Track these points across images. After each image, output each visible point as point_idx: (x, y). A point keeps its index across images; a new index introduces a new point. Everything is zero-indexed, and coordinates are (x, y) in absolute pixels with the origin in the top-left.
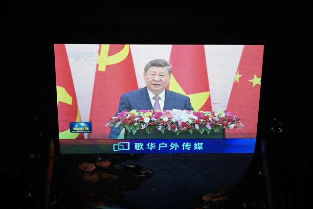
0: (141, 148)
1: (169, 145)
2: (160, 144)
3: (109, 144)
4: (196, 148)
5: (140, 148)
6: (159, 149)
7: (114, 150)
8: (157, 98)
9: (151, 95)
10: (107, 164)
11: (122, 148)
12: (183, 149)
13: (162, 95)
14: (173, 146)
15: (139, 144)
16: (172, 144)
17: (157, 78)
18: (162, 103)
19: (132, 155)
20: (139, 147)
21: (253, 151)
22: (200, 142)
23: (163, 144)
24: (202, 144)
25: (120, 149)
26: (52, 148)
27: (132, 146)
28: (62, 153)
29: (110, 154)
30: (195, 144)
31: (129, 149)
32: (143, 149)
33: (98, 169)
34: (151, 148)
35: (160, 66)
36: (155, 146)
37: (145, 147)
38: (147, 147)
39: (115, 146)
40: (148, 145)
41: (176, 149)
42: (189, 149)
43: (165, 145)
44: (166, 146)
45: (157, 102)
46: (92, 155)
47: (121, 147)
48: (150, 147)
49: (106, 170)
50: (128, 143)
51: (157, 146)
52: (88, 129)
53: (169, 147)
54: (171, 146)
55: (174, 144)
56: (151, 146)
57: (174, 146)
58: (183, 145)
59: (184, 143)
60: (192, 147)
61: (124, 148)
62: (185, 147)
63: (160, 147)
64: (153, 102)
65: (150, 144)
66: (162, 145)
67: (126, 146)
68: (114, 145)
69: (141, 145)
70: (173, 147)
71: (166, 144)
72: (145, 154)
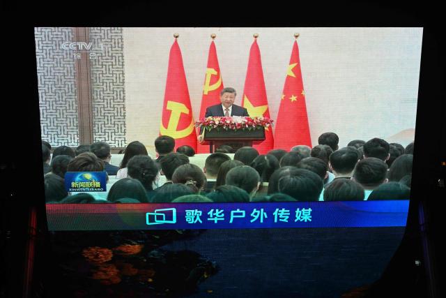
0: (198, 218)
1: (248, 214)
2: (232, 212)
3: (139, 212)
4: (298, 218)
5: (195, 219)
6: (231, 221)
7: (148, 223)
8: (227, 109)
9: (224, 108)
10: (135, 248)
11: (162, 219)
12: (276, 221)
13: (230, 108)
14: (256, 214)
15: (193, 211)
16: (255, 211)
17: (229, 99)
18: (230, 113)
19: (180, 232)
20: (193, 218)
21: (403, 223)
22: (307, 208)
23: (238, 211)
24: (310, 210)
25: (158, 222)
26: (33, 222)
27: (181, 216)
28: (50, 229)
29: (139, 231)
30: (298, 211)
31: (174, 221)
32: (201, 222)
33: (119, 259)
34: (216, 220)
35: (231, 92)
36: (223, 215)
37: (204, 217)
38: (209, 216)
39: (149, 216)
40: (210, 213)
41: (262, 221)
42: (285, 220)
43: (241, 214)
44: (244, 216)
45: (227, 113)
46: (106, 233)
47: (160, 218)
48: (214, 216)
49: (134, 260)
50: (174, 210)
51: (227, 216)
52: (98, 184)
53: (249, 217)
54: (252, 215)
55: (258, 212)
56: (216, 216)
57: (259, 215)
58: (275, 214)
59: (277, 210)
60: (293, 216)
61: (166, 220)
62: (278, 216)
63: (232, 217)
64: (225, 112)
65: (214, 212)
66: (237, 214)
67: (169, 216)
68: (147, 214)
69: (198, 213)
70: (256, 217)
71: (244, 212)
72: (205, 230)
